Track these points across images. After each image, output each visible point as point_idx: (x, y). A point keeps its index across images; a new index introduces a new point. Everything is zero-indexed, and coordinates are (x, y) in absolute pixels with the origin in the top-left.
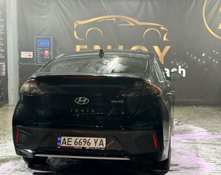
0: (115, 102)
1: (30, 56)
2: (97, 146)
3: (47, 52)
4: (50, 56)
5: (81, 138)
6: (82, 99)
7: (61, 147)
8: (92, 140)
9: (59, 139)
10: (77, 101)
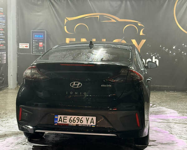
0: (104, 86)
1: (27, 47)
2: (89, 123)
3: (41, 44)
4: (44, 47)
5: (75, 116)
6: (75, 84)
7: (58, 124)
8: (84, 118)
9: (56, 117)
10: (72, 84)
